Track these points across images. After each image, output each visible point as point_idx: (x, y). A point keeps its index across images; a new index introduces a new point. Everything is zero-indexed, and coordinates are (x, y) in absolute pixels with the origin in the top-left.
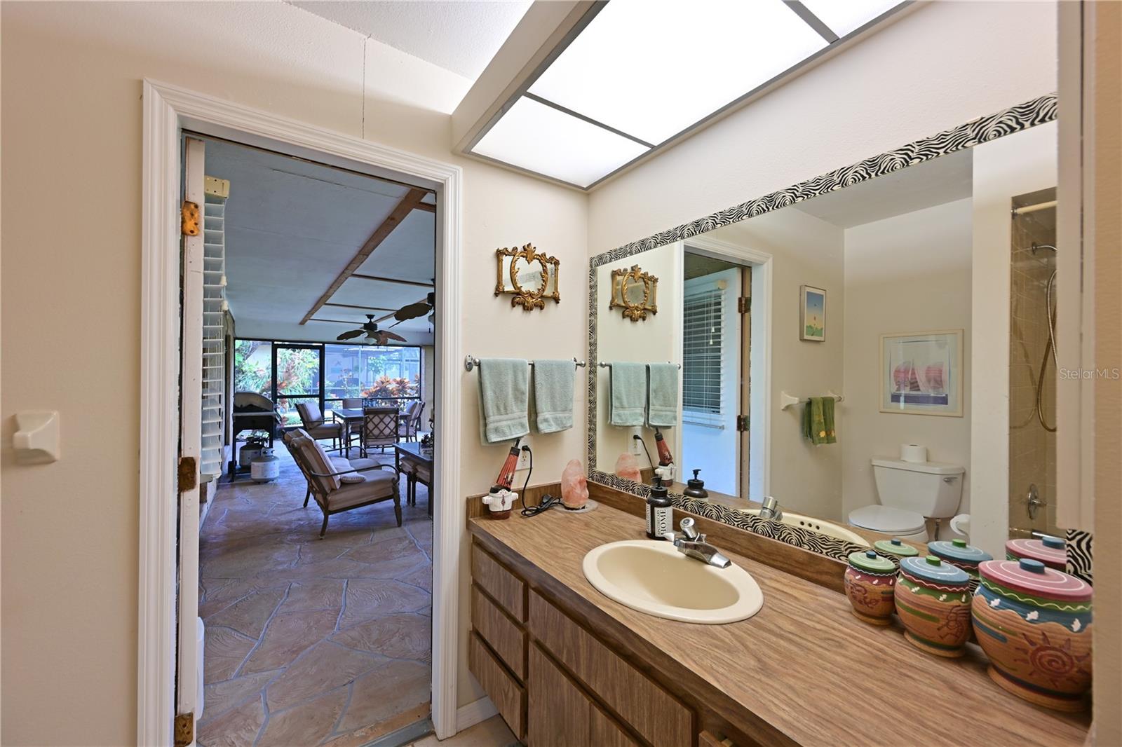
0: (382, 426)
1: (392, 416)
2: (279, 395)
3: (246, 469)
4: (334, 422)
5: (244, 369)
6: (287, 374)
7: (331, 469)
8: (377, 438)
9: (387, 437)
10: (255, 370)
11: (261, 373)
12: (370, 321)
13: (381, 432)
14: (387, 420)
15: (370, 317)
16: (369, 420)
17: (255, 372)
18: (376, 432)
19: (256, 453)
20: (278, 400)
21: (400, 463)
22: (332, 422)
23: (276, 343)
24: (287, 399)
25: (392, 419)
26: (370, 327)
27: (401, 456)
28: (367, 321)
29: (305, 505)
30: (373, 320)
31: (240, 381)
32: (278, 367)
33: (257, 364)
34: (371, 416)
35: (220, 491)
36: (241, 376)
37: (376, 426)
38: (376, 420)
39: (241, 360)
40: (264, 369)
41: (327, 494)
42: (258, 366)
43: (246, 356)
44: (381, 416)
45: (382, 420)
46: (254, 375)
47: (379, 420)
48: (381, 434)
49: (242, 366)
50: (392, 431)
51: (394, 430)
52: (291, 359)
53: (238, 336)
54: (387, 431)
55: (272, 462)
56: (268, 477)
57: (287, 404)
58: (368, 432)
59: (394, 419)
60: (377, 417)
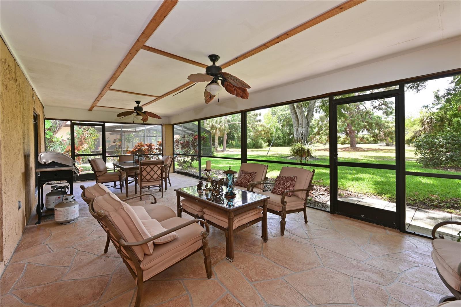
0: (152, 173)
1: (159, 166)
2: (76, 154)
3: (51, 212)
4: (114, 171)
5: (53, 140)
6: (81, 142)
7: (144, 233)
8: (148, 181)
9: (155, 180)
10: (61, 140)
11: (65, 142)
12: (138, 106)
13: (152, 177)
14: (156, 169)
15: (138, 102)
16: (143, 169)
17: (60, 142)
18: (148, 177)
19: (59, 198)
20: (75, 157)
21: (181, 204)
22: (113, 171)
23: (73, 122)
24: (81, 157)
25: (159, 168)
26: (138, 110)
27: (182, 198)
28: (136, 105)
29: (106, 250)
30: (140, 105)
31: (51, 147)
32: (75, 138)
33: (62, 137)
34: (145, 167)
35: (26, 235)
36: (52, 144)
37: (148, 173)
38: (149, 169)
39: (52, 135)
40: (67, 140)
41: (140, 261)
42: (62, 139)
43: (55, 133)
44: (152, 166)
45: (152, 169)
46: (60, 143)
47: (150, 169)
48: (152, 178)
49: (52, 138)
50: (159, 176)
51: (160, 176)
52: (83, 134)
53: (47, 117)
54: (155, 176)
55: (73, 207)
56: (69, 219)
57: (81, 160)
58: (143, 177)
59: (161, 168)
60: (149, 167)
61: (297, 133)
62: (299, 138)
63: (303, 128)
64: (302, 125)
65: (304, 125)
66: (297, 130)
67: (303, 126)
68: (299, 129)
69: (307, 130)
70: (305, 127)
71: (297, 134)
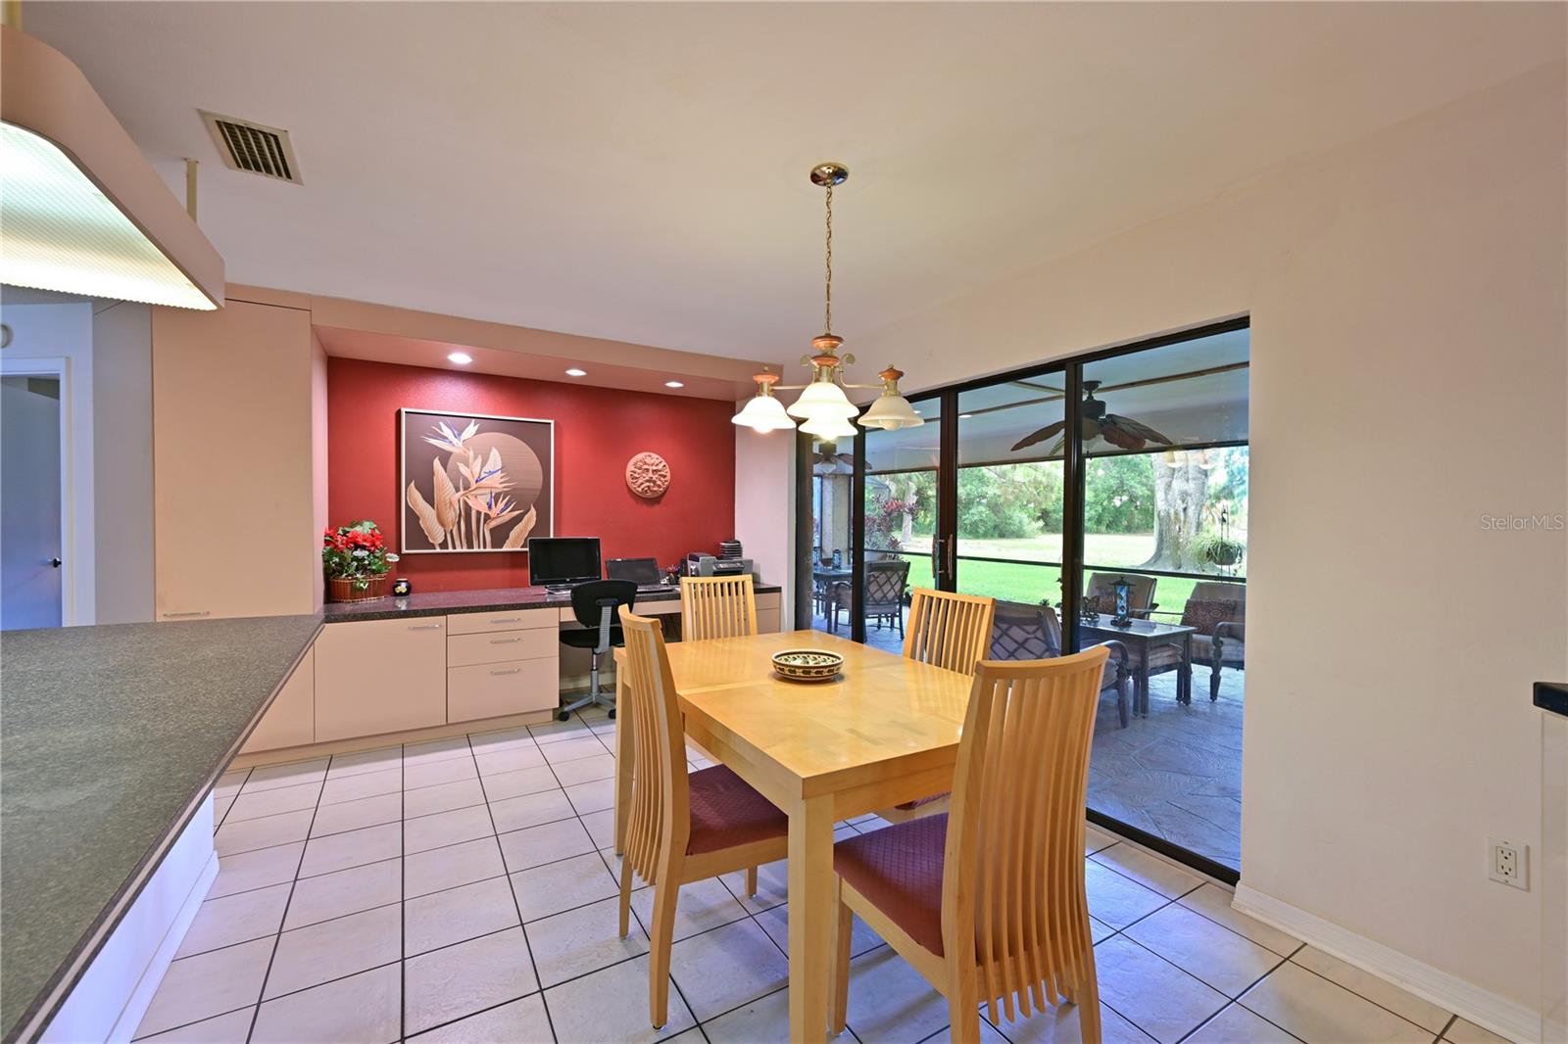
25: (900, 578)
45: (888, 580)
50: (896, 594)
51: (899, 594)
58: (868, 595)
60: (883, 575)
61: (1166, 497)
62: (1172, 511)
63: (1187, 481)
64: (1186, 473)
65: (1190, 471)
66: (1169, 486)
67: (1190, 476)
68: (1174, 482)
69: (1203, 487)
70: (1194, 479)
71: (1166, 499)
